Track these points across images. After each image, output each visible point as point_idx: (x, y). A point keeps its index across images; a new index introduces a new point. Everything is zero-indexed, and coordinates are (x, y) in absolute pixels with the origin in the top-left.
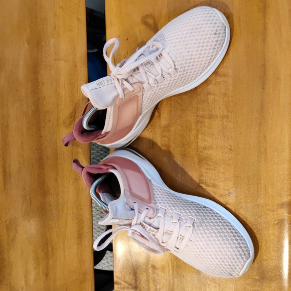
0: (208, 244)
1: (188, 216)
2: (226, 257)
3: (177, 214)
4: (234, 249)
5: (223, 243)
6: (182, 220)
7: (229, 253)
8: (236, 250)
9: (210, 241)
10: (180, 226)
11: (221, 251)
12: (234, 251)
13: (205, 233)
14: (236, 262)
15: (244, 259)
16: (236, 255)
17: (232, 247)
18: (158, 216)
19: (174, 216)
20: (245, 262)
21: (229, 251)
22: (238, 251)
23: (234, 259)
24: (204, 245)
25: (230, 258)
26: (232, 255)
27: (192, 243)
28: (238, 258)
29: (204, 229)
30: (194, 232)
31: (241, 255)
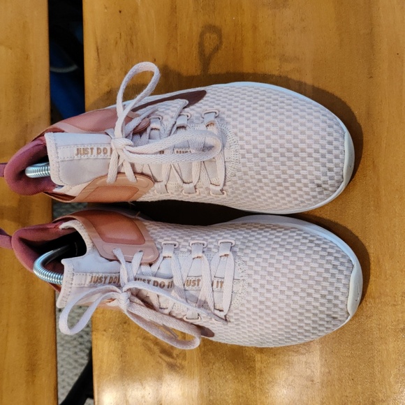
0: (270, 274)
1: (217, 241)
2: (311, 282)
3: (197, 243)
4: (320, 261)
5: (295, 259)
6: (209, 249)
7: (313, 274)
8: (324, 262)
9: (271, 265)
10: (210, 261)
11: (298, 276)
12: (321, 266)
13: (259, 256)
14: (332, 284)
15: (345, 273)
16: (327, 271)
17: (315, 261)
18: (164, 257)
19: (193, 248)
20: (348, 277)
21: (313, 269)
22: (329, 262)
23: (325, 279)
24: (263, 277)
25: (318, 283)
26: (319, 274)
27: (241, 283)
28: (333, 275)
29: (253, 251)
30: (239, 261)
31: (335, 267)
